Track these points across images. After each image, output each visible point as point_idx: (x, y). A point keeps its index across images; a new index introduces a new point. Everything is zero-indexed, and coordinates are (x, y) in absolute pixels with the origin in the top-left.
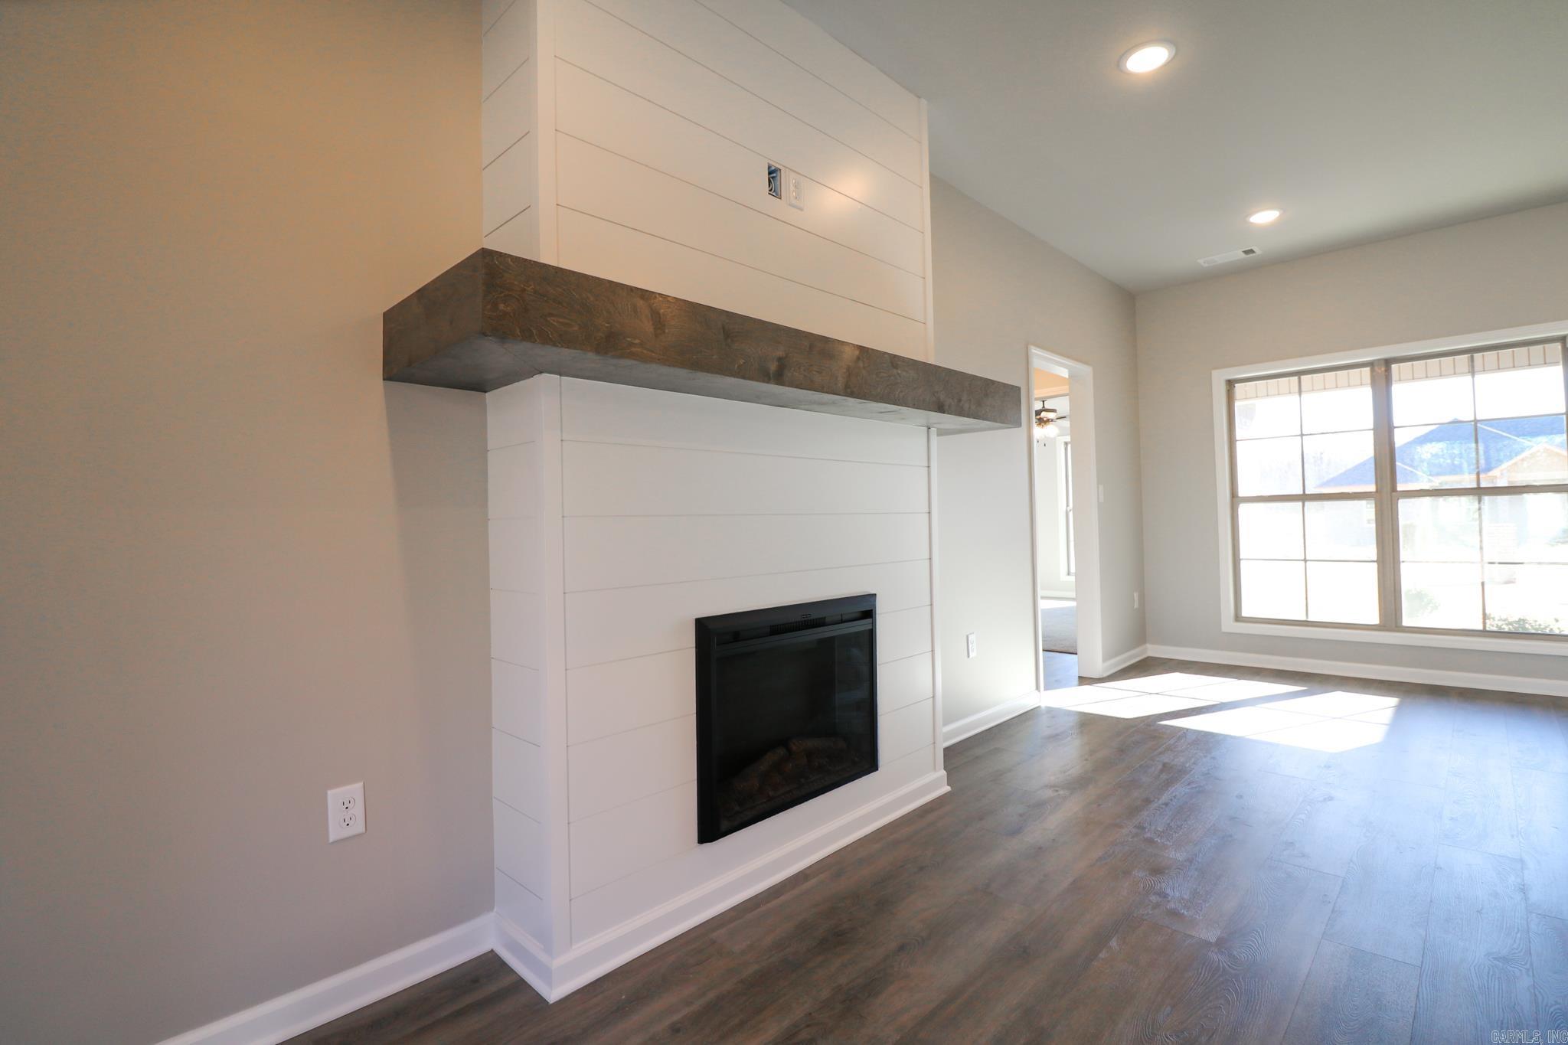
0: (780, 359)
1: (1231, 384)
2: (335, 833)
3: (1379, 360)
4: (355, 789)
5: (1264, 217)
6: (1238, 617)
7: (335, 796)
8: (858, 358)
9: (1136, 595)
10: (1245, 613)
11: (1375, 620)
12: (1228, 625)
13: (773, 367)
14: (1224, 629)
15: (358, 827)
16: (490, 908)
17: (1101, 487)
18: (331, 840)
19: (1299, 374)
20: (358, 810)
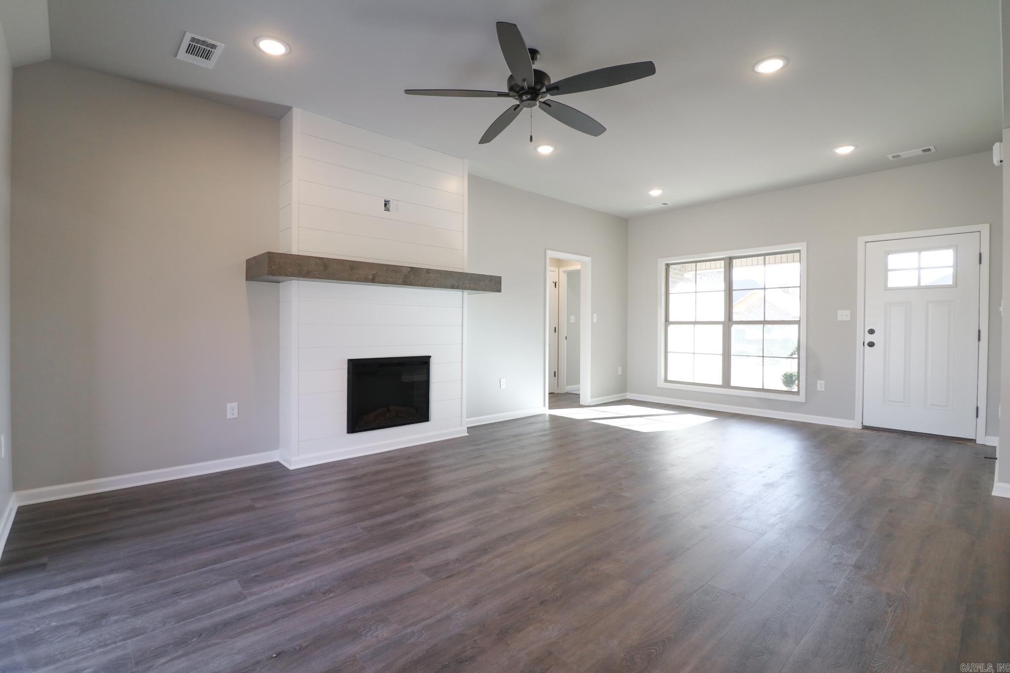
0: (373, 274)
1: (668, 266)
2: (229, 416)
3: (726, 257)
4: (235, 404)
5: (656, 193)
6: (666, 380)
7: (229, 405)
8: (410, 271)
9: (620, 368)
10: (669, 378)
11: (720, 383)
12: (661, 383)
13: (370, 277)
14: (659, 386)
15: (236, 416)
16: (278, 448)
17: (595, 315)
18: (228, 418)
19: (696, 262)
20: (236, 411)
